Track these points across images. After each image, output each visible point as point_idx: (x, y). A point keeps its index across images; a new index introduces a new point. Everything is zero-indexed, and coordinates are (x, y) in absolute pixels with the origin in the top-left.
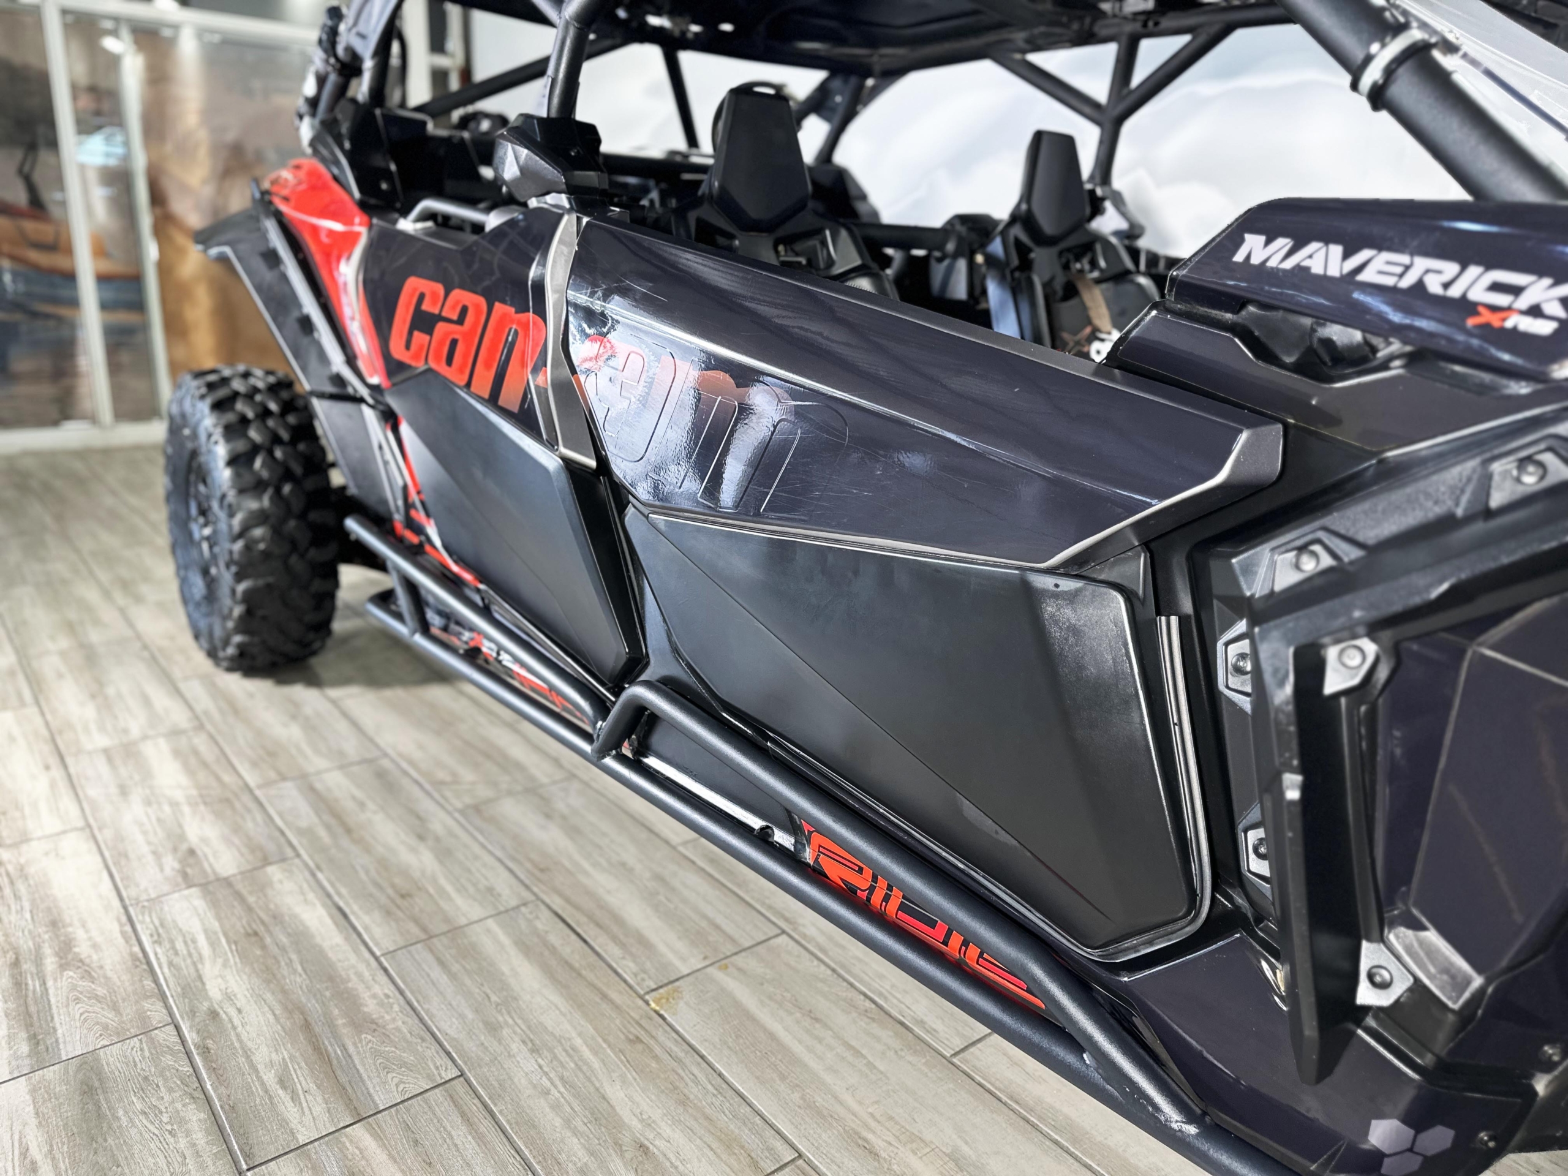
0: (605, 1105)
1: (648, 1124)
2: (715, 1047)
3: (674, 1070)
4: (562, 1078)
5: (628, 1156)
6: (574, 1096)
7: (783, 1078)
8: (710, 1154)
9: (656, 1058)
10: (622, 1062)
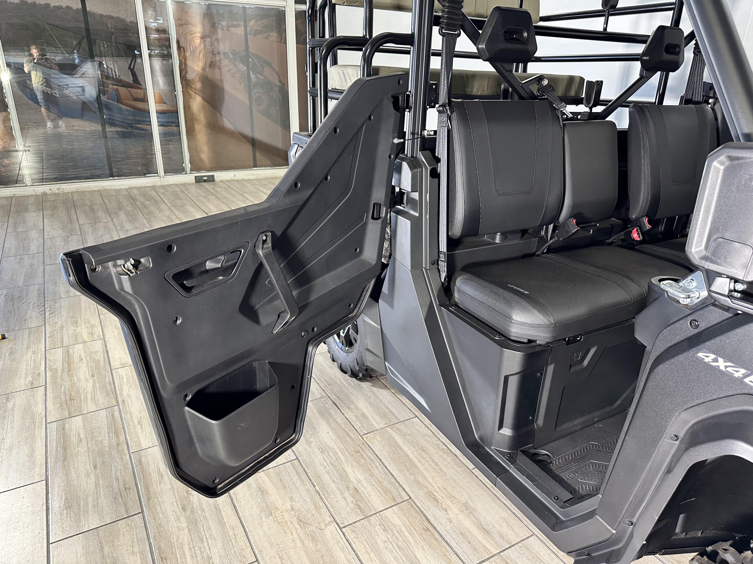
0: (345, 474)
1: (359, 482)
2: (385, 457)
3: (370, 464)
4: (331, 463)
5: (351, 492)
6: (334, 469)
7: (408, 470)
8: (379, 494)
9: (364, 459)
10: (352, 459)
